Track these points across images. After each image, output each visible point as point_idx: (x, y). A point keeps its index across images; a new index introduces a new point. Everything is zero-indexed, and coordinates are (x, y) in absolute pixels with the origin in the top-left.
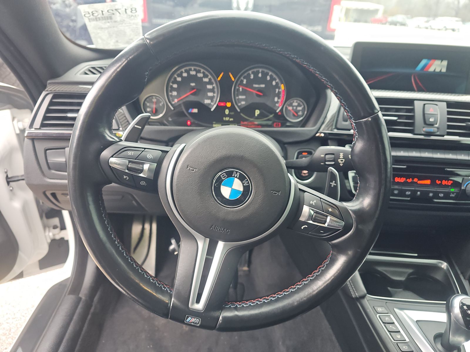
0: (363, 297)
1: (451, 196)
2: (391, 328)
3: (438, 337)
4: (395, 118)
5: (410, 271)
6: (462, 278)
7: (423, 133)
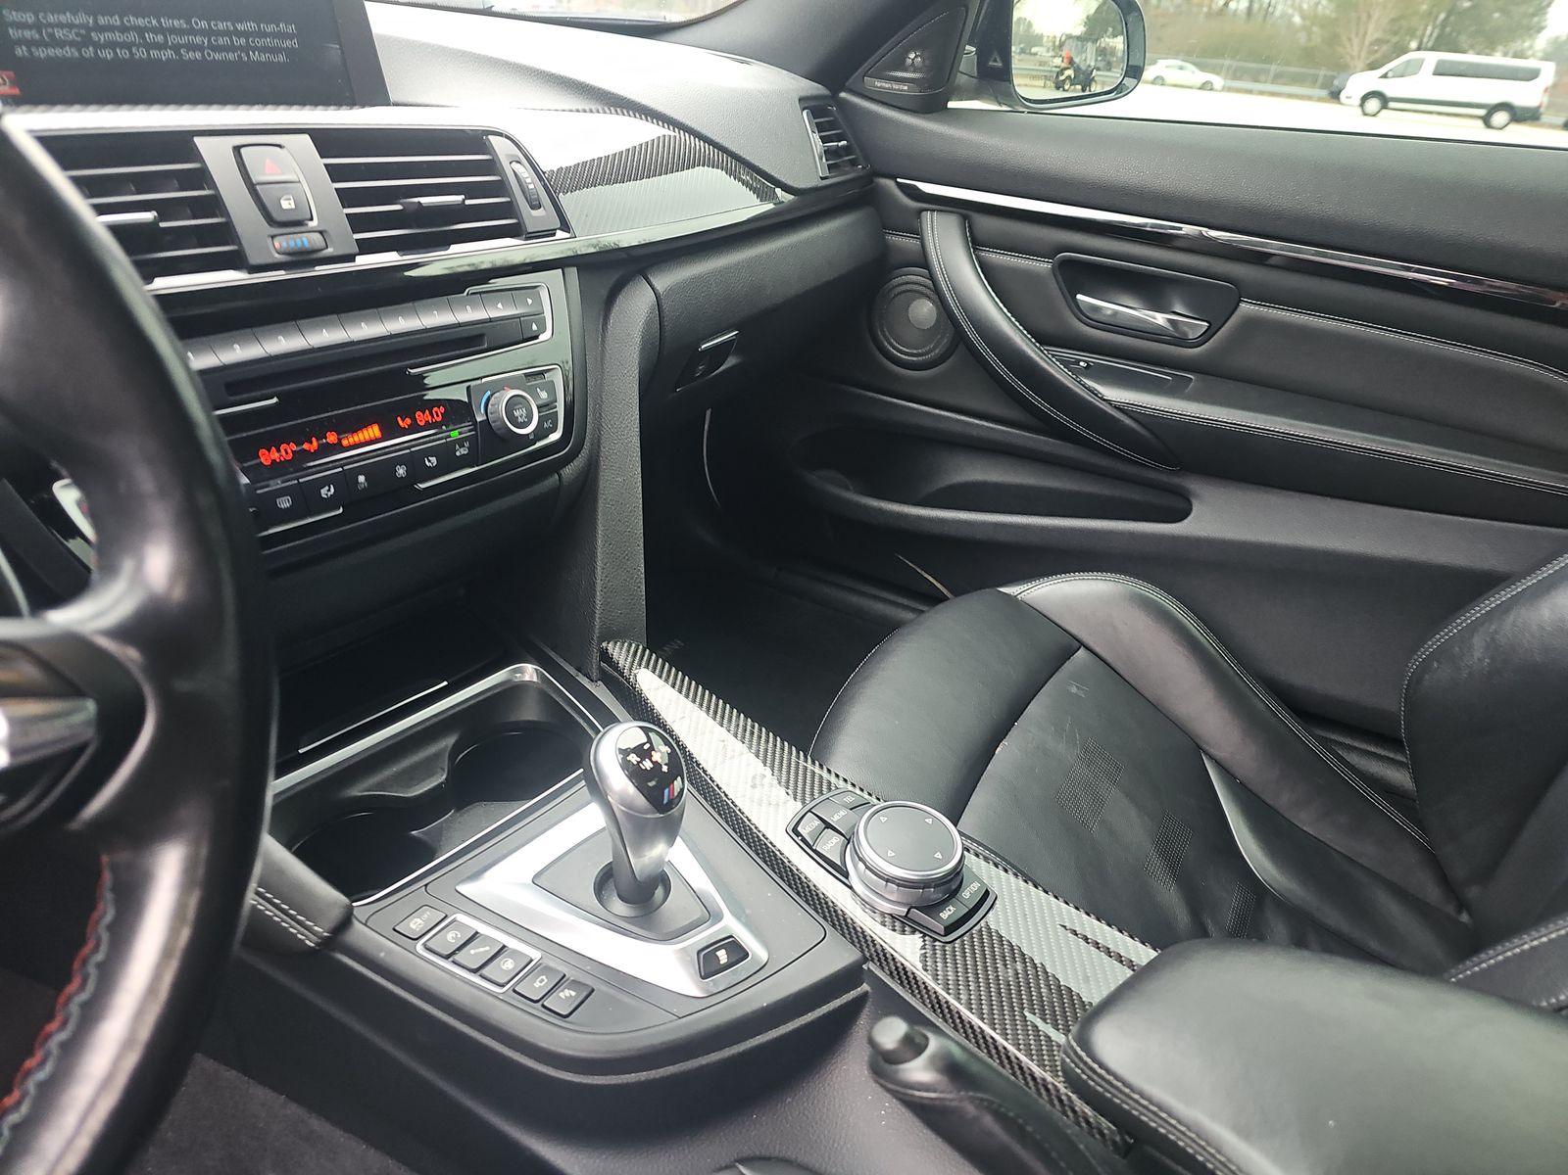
0: (346, 921)
1: (458, 454)
2: (475, 954)
3: (605, 880)
4: (148, 216)
5: (449, 741)
6: (585, 681)
7: (279, 258)
